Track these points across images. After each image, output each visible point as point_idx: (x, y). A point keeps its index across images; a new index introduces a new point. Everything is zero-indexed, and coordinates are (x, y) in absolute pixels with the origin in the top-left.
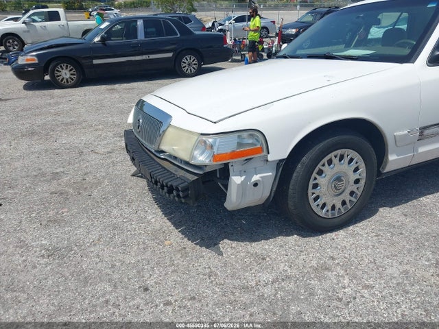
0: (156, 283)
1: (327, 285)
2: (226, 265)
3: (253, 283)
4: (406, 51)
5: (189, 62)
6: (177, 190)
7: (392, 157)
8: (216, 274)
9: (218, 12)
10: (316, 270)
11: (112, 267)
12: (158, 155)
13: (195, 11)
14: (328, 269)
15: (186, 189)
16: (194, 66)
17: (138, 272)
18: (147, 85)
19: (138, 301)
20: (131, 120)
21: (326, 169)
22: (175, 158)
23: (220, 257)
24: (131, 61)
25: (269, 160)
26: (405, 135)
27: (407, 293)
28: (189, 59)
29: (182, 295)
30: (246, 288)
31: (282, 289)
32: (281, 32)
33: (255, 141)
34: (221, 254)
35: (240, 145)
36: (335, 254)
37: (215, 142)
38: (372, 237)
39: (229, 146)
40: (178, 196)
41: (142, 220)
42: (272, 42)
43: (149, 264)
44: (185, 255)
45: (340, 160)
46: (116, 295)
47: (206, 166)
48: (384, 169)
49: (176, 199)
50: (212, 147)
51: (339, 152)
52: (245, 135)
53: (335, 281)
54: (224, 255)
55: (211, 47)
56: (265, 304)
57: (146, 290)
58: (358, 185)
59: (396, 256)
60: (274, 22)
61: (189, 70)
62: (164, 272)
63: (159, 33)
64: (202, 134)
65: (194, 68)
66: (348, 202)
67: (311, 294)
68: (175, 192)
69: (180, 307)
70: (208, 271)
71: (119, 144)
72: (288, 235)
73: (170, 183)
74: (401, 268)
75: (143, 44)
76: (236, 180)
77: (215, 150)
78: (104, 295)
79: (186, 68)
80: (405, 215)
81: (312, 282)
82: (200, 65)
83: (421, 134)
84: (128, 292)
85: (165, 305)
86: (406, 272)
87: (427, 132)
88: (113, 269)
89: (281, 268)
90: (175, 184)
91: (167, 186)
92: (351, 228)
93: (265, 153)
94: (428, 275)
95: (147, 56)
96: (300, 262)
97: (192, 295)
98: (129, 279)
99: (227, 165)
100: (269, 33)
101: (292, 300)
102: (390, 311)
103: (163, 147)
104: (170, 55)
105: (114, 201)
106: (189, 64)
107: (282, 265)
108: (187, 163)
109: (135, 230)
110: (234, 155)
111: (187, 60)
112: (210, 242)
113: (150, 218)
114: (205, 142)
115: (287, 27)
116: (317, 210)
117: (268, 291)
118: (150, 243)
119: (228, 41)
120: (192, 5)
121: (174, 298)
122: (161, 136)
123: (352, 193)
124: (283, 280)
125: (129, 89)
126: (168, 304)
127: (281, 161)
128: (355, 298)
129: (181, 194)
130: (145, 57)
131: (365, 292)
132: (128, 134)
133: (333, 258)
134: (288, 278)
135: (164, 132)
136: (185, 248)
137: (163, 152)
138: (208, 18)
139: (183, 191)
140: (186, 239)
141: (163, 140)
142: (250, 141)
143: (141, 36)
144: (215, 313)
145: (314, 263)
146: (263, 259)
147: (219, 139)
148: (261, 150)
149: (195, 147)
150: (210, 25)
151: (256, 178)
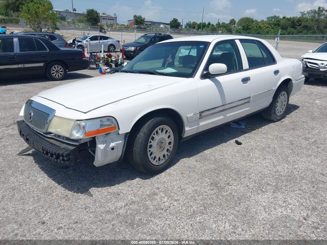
0: (50, 218)
1: (155, 203)
2: (95, 201)
3: (113, 208)
4: (190, 71)
5: (57, 70)
6: (63, 156)
7: (187, 129)
8: (90, 208)
9: (77, 31)
10: (149, 196)
11: (16, 214)
12: (46, 136)
13: (58, 29)
14: (155, 194)
15: (68, 155)
16: (61, 73)
17: (36, 214)
18: (23, 87)
19: (38, 230)
20: (22, 113)
21: (155, 136)
22: (59, 136)
23: (91, 198)
24: (8, 68)
25: (120, 133)
26: (192, 116)
27: (196, 200)
28: (56, 68)
29: (69, 222)
30: (109, 212)
31: (130, 209)
32: (123, 49)
33: (111, 123)
34: (92, 196)
35: (102, 125)
36: (159, 186)
37: (86, 125)
38: (179, 174)
39: (95, 126)
40: (63, 160)
41: (34, 182)
42: (118, 56)
43: (43, 208)
44: (68, 200)
45: (162, 131)
46: (22, 229)
47: (81, 140)
48: (184, 135)
49: (62, 162)
50: (84, 127)
51: (161, 126)
52: (104, 119)
53: (159, 200)
54: (94, 196)
55: (74, 59)
56: (121, 218)
57: (43, 223)
58: (170, 146)
59: (191, 182)
60: (119, 41)
61: (57, 76)
62: (54, 212)
63: (32, 48)
64: (77, 120)
65: (61, 74)
66: (166, 156)
67: (146, 209)
68: (61, 158)
69: (68, 229)
70: (84, 206)
71: (6, 132)
72: (133, 179)
73: (57, 152)
74: (193, 188)
75: (18, 56)
76: (101, 147)
77: (86, 129)
78: (13, 231)
79: (55, 74)
80: (197, 161)
81: (147, 202)
82: (65, 72)
83: (200, 115)
84: (30, 227)
85: (58, 229)
86: (196, 190)
87: (203, 114)
88: (17, 215)
89: (129, 198)
90: (61, 152)
91: (55, 154)
92: (168, 170)
93: (117, 129)
94: (206, 190)
95: (23, 65)
96: (140, 193)
97: (75, 221)
98: (30, 219)
99: (94, 138)
100: (115, 49)
101: (136, 214)
102: (187, 210)
103: (50, 130)
104: (42, 64)
105: (10, 172)
106: (57, 71)
107: (130, 196)
108: (68, 139)
109: (29, 189)
110: (98, 132)
111: (55, 68)
112: (84, 190)
113: (40, 180)
114: (79, 125)
115: (128, 46)
116: (152, 161)
117: (122, 211)
118: (42, 196)
119: (86, 54)
120: (55, 25)
121: (64, 224)
122: (49, 124)
123: (168, 150)
124: (131, 204)
125: (8, 90)
126: (60, 228)
127: (127, 133)
128: (170, 207)
129: (65, 158)
130: (20, 66)
131: (175, 203)
132: (20, 124)
133: (158, 188)
134: (133, 202)
135: (50, 121)
136: (67, 196)
137: (50, 133)
138: (69, 35)
139: (66, 156)
140: (67, 190)
141: (50, 125)
142: (108, 123)
143: (17, 50)
144: (91, 228)
145: (148, 192)
146: (119, 195)
147: (88, 123)
148: (114, 128)
149: (73, 128)
150: (71, 41)
151: (112, 145)
